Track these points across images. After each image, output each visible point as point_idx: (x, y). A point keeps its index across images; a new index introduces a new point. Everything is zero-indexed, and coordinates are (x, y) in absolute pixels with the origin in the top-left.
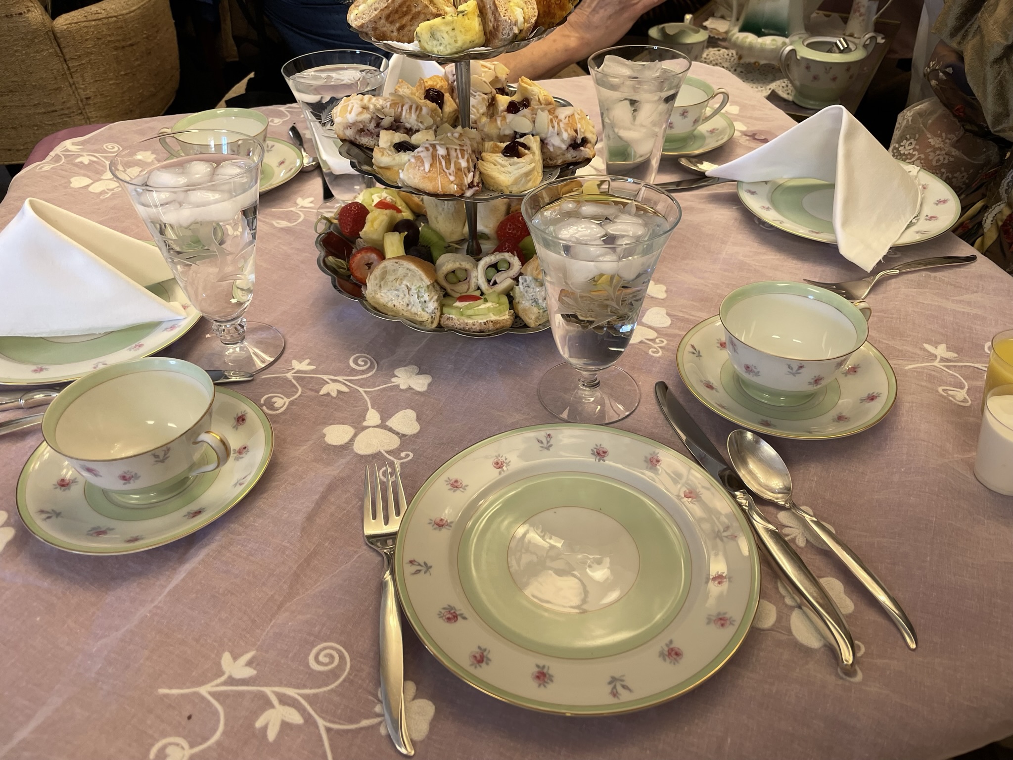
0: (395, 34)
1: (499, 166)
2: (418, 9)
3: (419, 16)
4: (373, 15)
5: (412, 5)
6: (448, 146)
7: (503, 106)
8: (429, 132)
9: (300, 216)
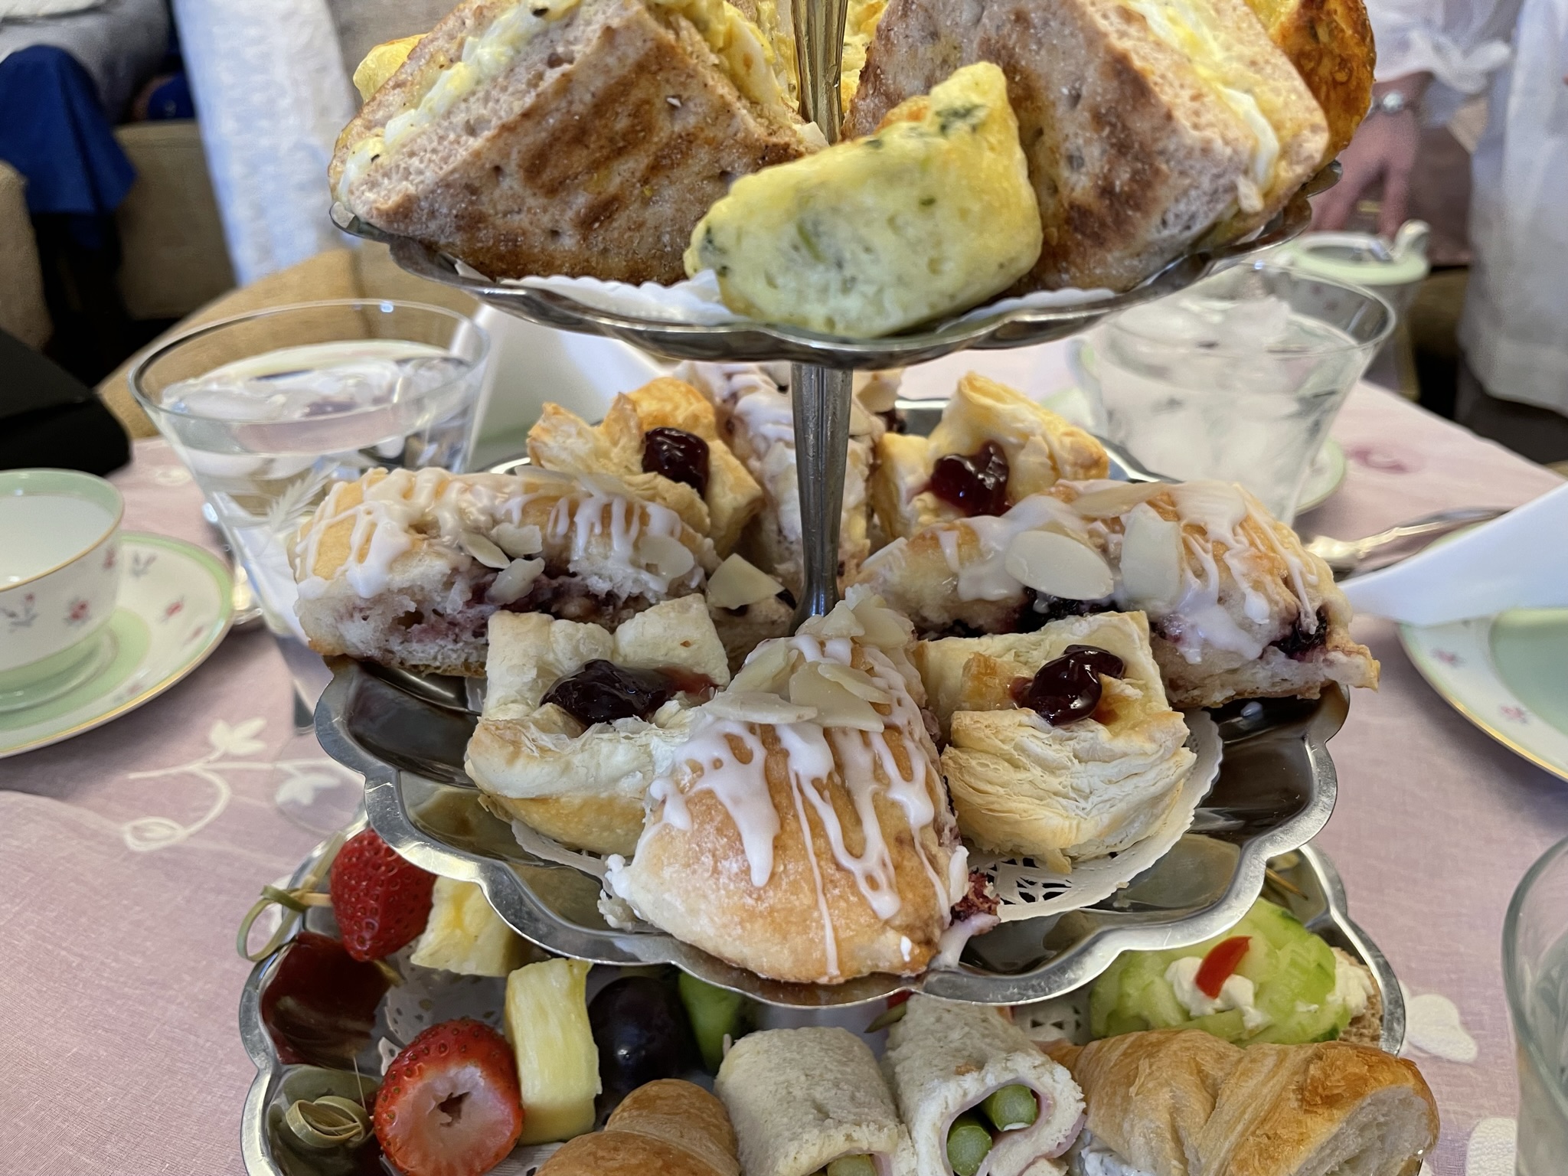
0: (569, 242)
1: (1037, 772)
2: (689, 121)
3: (685, 155)
4: (462, 154)
5: (658, 103)
6: (831, 722)
7: (913, 471)
8: (686, 609)
9: (214, 797)
